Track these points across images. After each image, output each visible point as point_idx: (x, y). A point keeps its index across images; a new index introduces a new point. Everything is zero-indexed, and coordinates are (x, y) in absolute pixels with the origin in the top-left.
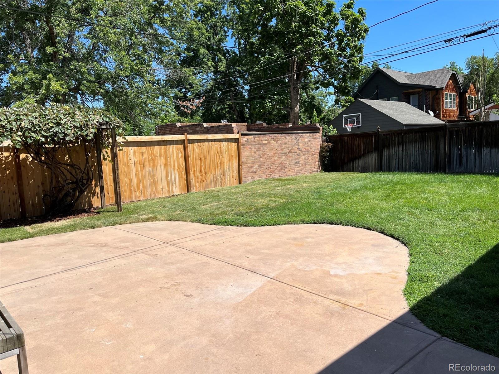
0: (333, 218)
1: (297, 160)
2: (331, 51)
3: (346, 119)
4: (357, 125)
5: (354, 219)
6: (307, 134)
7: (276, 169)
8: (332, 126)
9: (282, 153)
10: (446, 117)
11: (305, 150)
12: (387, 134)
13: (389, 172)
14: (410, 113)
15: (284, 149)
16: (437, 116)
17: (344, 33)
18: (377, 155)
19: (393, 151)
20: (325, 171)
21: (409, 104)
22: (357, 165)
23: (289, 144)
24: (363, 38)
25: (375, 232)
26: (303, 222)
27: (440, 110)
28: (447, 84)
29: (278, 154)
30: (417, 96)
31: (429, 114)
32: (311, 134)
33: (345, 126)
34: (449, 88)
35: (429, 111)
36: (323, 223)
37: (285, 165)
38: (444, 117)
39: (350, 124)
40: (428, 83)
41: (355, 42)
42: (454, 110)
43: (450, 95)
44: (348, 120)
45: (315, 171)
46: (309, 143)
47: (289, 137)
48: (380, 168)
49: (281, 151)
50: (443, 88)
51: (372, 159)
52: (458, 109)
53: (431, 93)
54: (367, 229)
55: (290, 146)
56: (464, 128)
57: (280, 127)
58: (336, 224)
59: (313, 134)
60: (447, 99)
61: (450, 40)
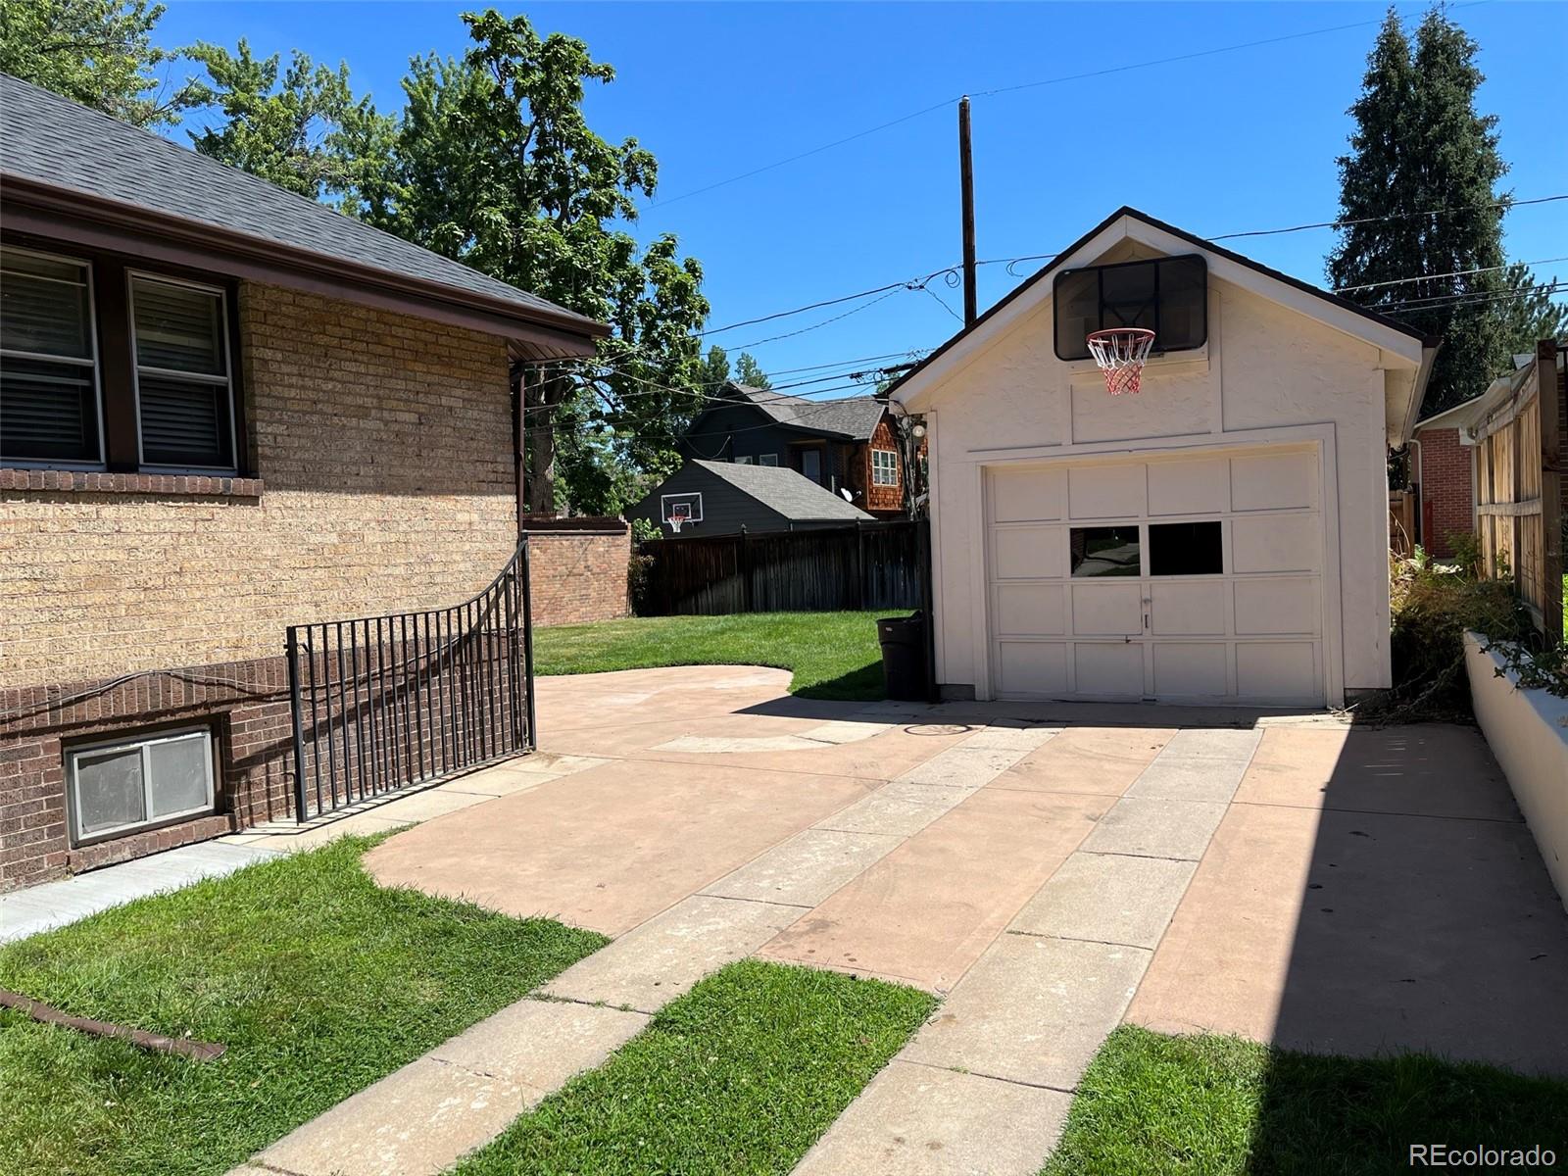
0: (698, 658)
1: (584, 592)
2: (630, 348)
3: (669, 503)
4: (693, 518)
5: (726, 656)
6: (603, 538)
7: (544, 610)
8: (648, 520)
9: (554, 576)
10: (878, 505)
11: (598, 570)
12: (759, 541)
13: (766, 611)
14: (802, 494)
15: (559, 568)
16: (858, 502)
17: (656, 309)
18: (742, 580)
19: (772, 573)
20: (639, 616)
21: (801, 472)
22: (704, 600)
23: (568, 558)
24: (698, 325)
25: (756, 667)
26: (656, 665)
27: (864, 490)
28: (877, 430)
29: (548, 577)
30: (817, 453)
31: (843, 497)
32: (610, 538)
33: (666, 520)
34: (881, 439)
35: (843, 490)
36: (684, 665)
37: (561, 601)
38: (873, 503)
39: (677, 515)
40: (838, 428)
41: (681, 333)
42: (894, 490)
43: (884, 456)
44: (674, 506)
45: (619, 616)
46: (606, 555)
47: (568, 543)
48: (748, 606)
49: (552, 572)
50: (868, 440)
51: (733, 588)
52: (901, 486)
53: (844, 452)
54: (744, 664)
55: (570, 561)
56: (886, 532)
57: (535, 519)
58: (703, 664)
59: (615, 537)
60: (877, 464)
61: (859, 375)
